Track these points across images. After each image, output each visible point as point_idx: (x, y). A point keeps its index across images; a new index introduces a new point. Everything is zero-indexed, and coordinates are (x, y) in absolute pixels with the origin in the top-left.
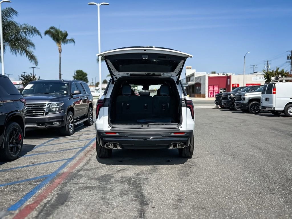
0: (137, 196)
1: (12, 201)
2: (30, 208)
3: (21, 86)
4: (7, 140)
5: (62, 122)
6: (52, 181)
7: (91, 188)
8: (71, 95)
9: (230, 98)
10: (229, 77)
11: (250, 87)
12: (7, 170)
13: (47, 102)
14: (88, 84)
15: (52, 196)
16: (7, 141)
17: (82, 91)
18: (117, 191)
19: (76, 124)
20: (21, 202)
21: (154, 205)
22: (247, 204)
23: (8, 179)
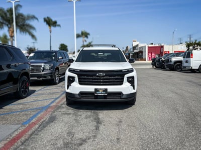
0: (95, 119)
1: (24, 120)
2: (34, 124)
3: (27, 55)
5: (51, 76)
6: (46, 110)
7: (69, 114)
8: (57, 60)
9: (162, 61)
10: (162, 47)
11: (176, 53)
12: (21, 104)
13: (43, 64)
14: (68, 53)
15: (47, 118)
16: (20, 87)
17: (64, 57)
18: (83, 116)
19: (61, 77)
20: (29, 120)
21: (104, 124)
22: (161, 125)
23: (21, 109)
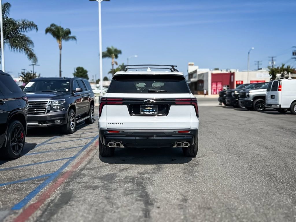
0: (141, 196)
1: (16, 200)
2: (34, 208)
3: (21, 84)
4: (10, 138)
5: (63, 120)
6: (55, 180)
7: (95, 188)
8: (72, 93)
9: (235, 95)
10: (233, 74)
11: (255, 84)
12: (9, 169)
13: (48, 100)
14: (89, 81)
15: (56, 195)
16: (9, 140)
17: (84, 89)
18: (121, 190)
19: (78, 122)
20: (25, 201)
21: (158, 204)
22: (254, 204)
23: (10, 178)
